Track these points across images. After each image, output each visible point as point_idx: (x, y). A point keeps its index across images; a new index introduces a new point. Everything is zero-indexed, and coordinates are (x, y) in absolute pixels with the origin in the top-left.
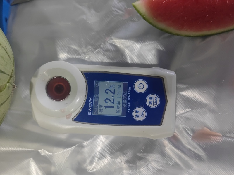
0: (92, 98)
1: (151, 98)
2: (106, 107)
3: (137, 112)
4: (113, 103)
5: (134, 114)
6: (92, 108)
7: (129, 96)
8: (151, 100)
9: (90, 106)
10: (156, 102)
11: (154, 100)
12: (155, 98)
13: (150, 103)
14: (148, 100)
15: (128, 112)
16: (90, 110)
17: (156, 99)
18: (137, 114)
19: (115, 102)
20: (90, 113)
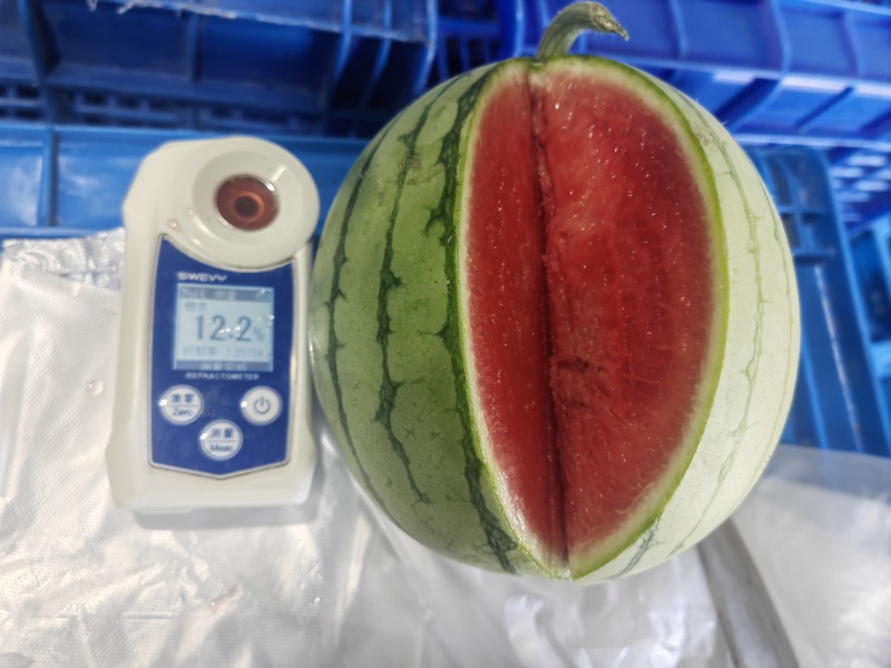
0: (225, 283)
1: (228, 434)
2: (201, 319)
3: (189, 398)
4: (213, 337)
5: (182, 391)
6: (198, 282)
7: (234, 377)
8: (223, 434)
9: (202, 277)
10: (218, 448)
11: (222, 441)
12: (228, 444)
13: (216, 433)
14: (222, 426)
15: (189, 375)
16: (193, 276)
17: (227, 449)
18: (183, 399)
19: (215, 343)
20: (182, 275)
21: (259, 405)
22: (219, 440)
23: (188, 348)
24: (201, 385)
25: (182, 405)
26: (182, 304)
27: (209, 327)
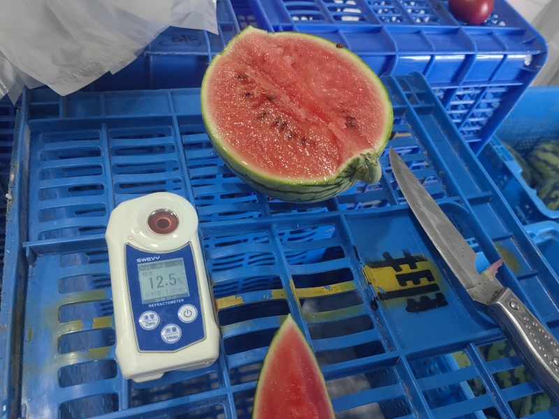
21: (187, 313)
22: (171, 334)
23: (147, 294)
24: (157, 309)
25: (150, 320)
26: (141, 273)
27: (156, 283)
